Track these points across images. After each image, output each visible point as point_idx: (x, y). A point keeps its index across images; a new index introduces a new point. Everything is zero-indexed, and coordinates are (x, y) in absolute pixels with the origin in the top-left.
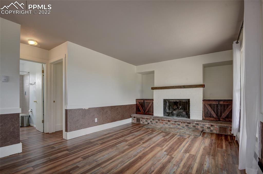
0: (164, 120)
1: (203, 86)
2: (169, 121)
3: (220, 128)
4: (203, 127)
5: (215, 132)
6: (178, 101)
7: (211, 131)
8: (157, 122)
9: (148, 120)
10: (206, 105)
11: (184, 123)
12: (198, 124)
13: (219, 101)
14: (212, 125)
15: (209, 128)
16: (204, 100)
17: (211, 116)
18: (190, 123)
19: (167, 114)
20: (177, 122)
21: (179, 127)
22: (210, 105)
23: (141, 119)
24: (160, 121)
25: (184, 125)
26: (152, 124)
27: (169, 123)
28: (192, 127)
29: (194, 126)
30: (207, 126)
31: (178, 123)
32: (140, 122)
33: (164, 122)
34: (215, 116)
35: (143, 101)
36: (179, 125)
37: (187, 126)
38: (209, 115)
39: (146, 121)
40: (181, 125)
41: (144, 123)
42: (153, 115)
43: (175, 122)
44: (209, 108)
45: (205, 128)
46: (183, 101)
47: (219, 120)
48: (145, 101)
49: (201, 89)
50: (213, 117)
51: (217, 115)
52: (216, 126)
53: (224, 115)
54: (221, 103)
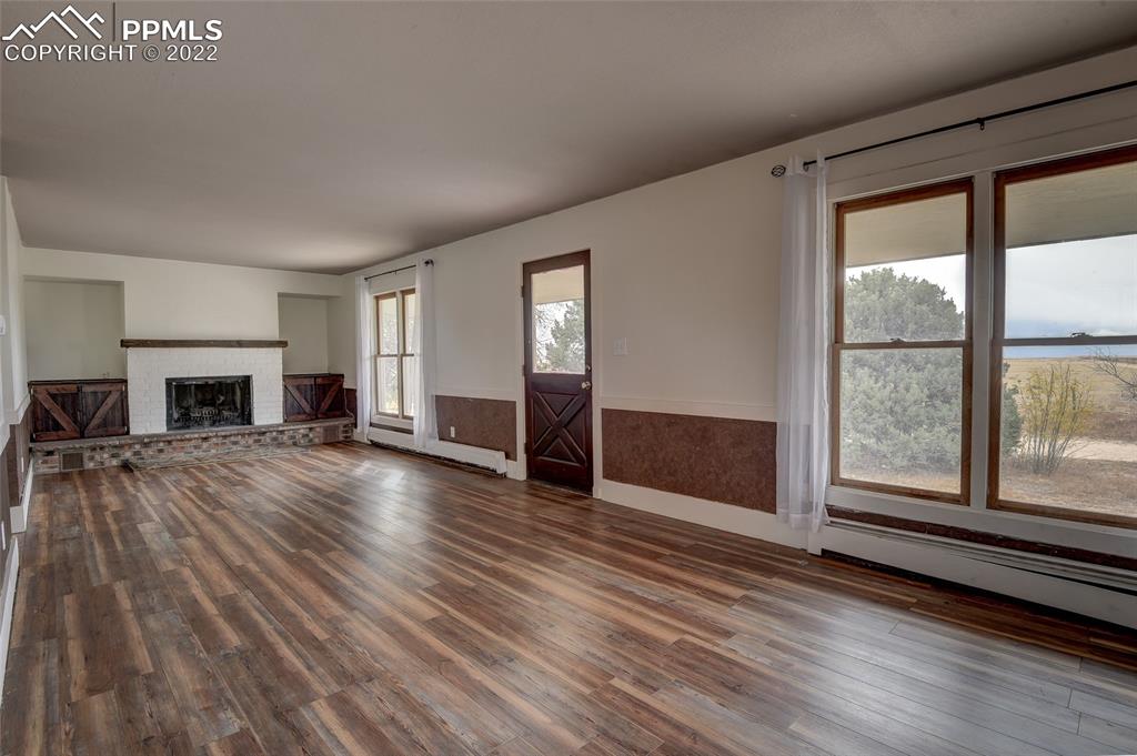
0: (190, 440)
1: (282, 344)
2: (205, 439)
3: (326, 429)
5: (317, 440)
6: (211, 382)
7: (311, 440)
8: (161, 451)
9: (121, 452)
10: (290, 388)
11: (249, 434)
12: (282, 432)
13: (315, 377)
14: (311, 429)
15: (307, 435)
16: (285, 377)
17: (301, 411)
18: (264, 433)
19: (179, 424)
20: (231, 436)
21: (235, 448)
22: (298, 388)
23: (87, 454)
24: (174, 444)
25: (251, 441)
26: (143, 459)
27: (205, 445)
28: (268, 440)
29: (275, 439)
30: (302, 431)
31: (233, 439)
32: (82, 465)
33: (187, 444)
34: (308, 409)
35: (73, 388)
36: (235, 443)
37: (256, 441)
38: (296, 411)
39: (113, 456)
40: (243, 442)
41: (102, 463)
42: (128, 433)
43: (225, 437)
44: (296, 394)
45: (298, 436)
46: (229, 381)
47: (317, 418)
48: (87, 389)
49: (279, 351)
50: (305, 413)
51: (312, 408)
52: (318, 429)
53: (325, 405)
54: (319, 381)
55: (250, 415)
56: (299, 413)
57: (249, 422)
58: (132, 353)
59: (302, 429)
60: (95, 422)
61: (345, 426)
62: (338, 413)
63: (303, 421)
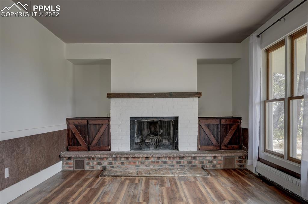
0: (138, 158)
1: (198, 95)
2: (147, 158)
3: (226, 158)
4: (202, 162)
5: (218, 166)
6: (156, 120)
7: (214, 166)
8: (123, 163)
9: (102, 162)
10: (203, 126)
11: (174, 157)
12: (195, 158)
13: (220, 118)
14: (215, 157)
15: (212, 162)
16: (199, 118)
17: (210, 143)
18: (183, 157)
19: (137, 147)
20: (162, 157)
21: (165, 166)
22: (208, 126)
23: (86, 161)
24: (130, 159)
25: (174, 162)
26: (113, 167)
27: (147, 162)
28: (186, 163)
29: (190, 162)
30: (208, 158)
31: (163, 159)
32: (83, 168)
33: (137, 161)
34: (214, 142)
35: (85, 122)
36: (165, 163)
37: (178, 163)
38: (207, 142)
39: (99, 164)
40: (169, 162)
41: (93, 167)
42: (110, 150)
43: (159, 158)
44: (207, 131)
45: (206, 162)
46: (166, 120)
47: (220, 149)
48: (91, 122)
49: (196, 99)
50: (212, 144)
51: (217, 141)
52: (220, 158)
53: (226, 140)
54: (223, 122)
55: (177, 144)
56: (208, 145)
57: (177, 148)
58: (113, 101)
59: (209, 157)
60: (95, 142)
61: (240, 157)
62: (236, 146)
63: (211, 151)
